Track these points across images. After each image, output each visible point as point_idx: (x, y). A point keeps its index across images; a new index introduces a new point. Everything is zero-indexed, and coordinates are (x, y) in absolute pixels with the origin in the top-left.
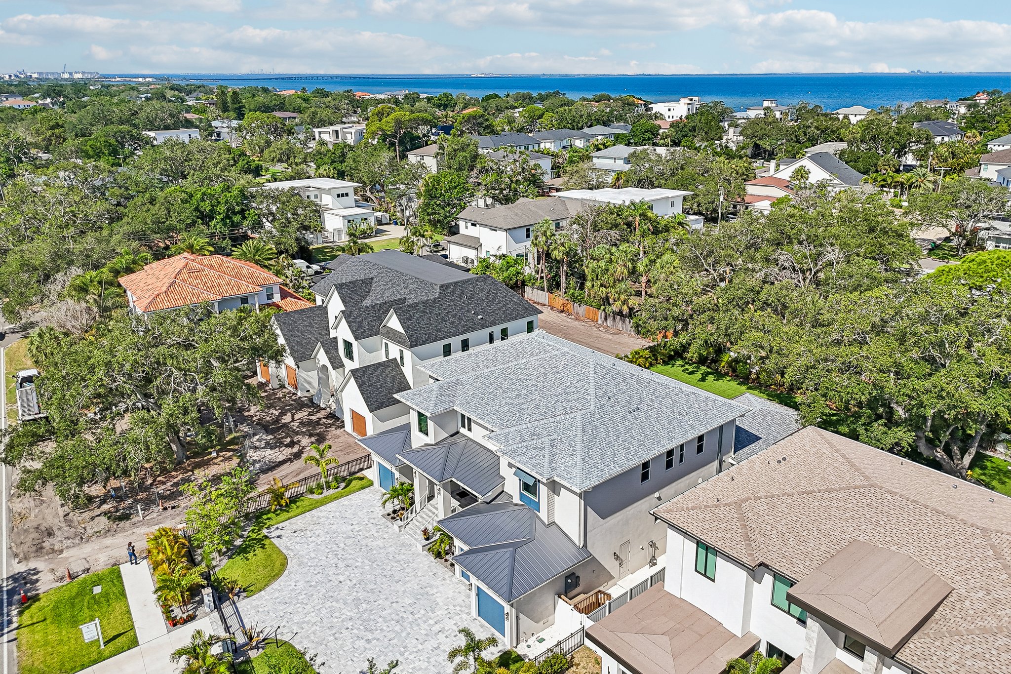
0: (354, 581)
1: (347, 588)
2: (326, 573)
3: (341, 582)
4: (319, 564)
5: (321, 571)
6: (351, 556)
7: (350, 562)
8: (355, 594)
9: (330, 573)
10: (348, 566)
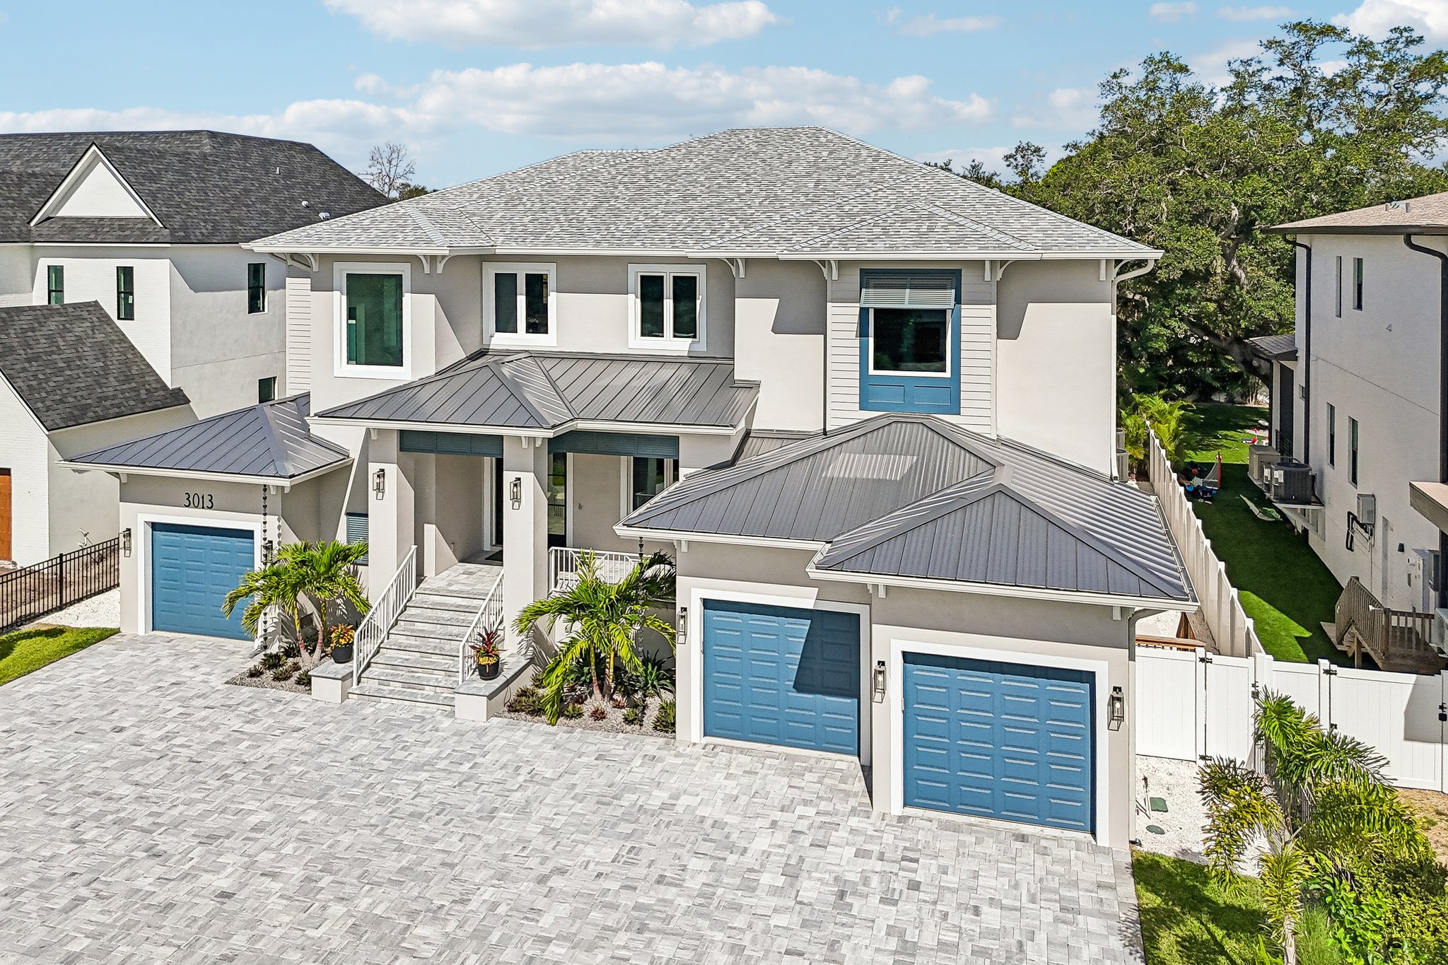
0: (297, 872)
1: (275, 903)
2: (121, 889)
3: (226, 895)
4: (56, 873)
5: (84, 892)
6: (202, 806)
7: (211, 823)
8: (337, 909)
9: (144, 883)
10: (212, 837)
